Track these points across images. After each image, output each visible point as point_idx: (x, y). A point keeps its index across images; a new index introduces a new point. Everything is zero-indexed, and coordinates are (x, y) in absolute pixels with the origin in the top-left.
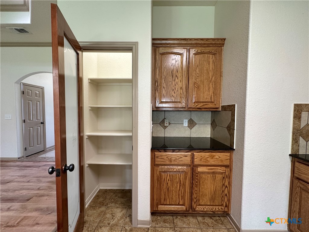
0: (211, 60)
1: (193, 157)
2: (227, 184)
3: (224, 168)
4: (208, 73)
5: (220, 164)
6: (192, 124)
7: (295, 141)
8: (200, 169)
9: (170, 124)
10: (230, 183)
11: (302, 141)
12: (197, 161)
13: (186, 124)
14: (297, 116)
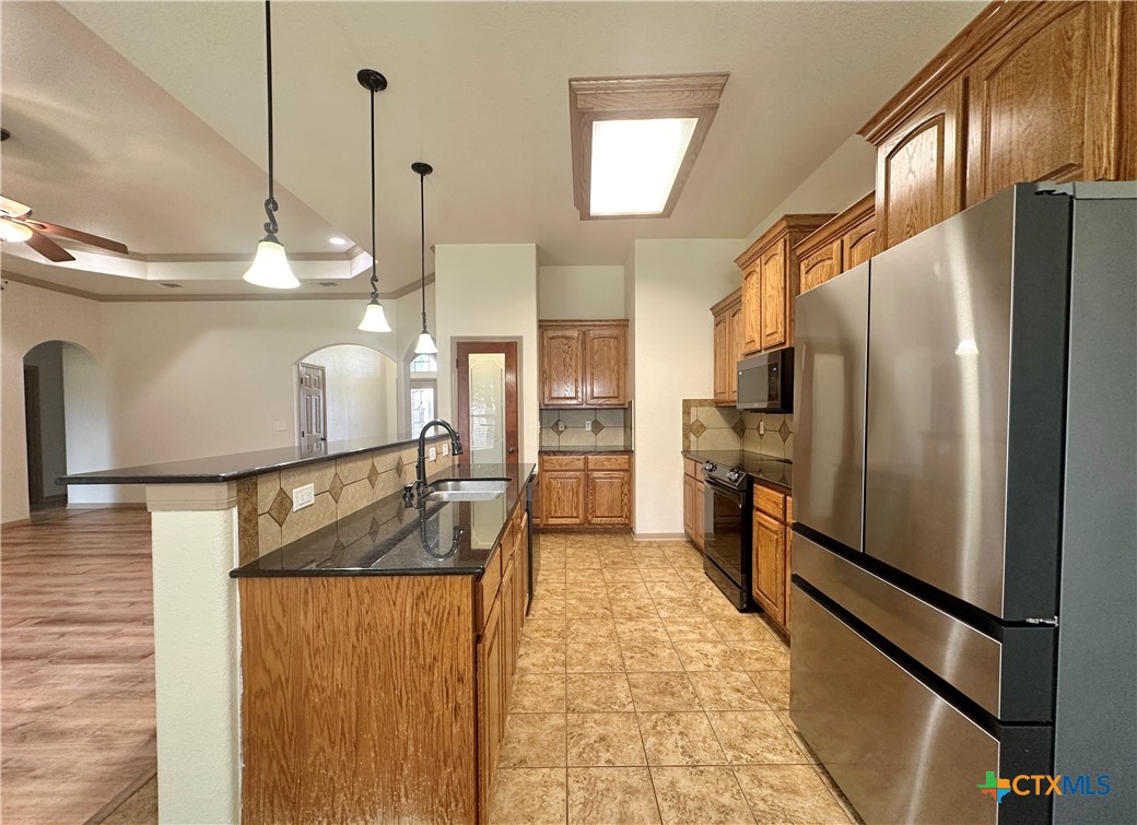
0: (612, 345)
1: (586, 461)
2: (626, 491)
3: (622, 473)
4: (610, 362)
5: (619, 468)
6: (597, 427)
7: (686, 437)
8: (595, 474)
9: (566, 428)
10: (629, 491)
11: (692, 437)
12: (591, 466)
13: (589, 428)
14: (686, 412)
